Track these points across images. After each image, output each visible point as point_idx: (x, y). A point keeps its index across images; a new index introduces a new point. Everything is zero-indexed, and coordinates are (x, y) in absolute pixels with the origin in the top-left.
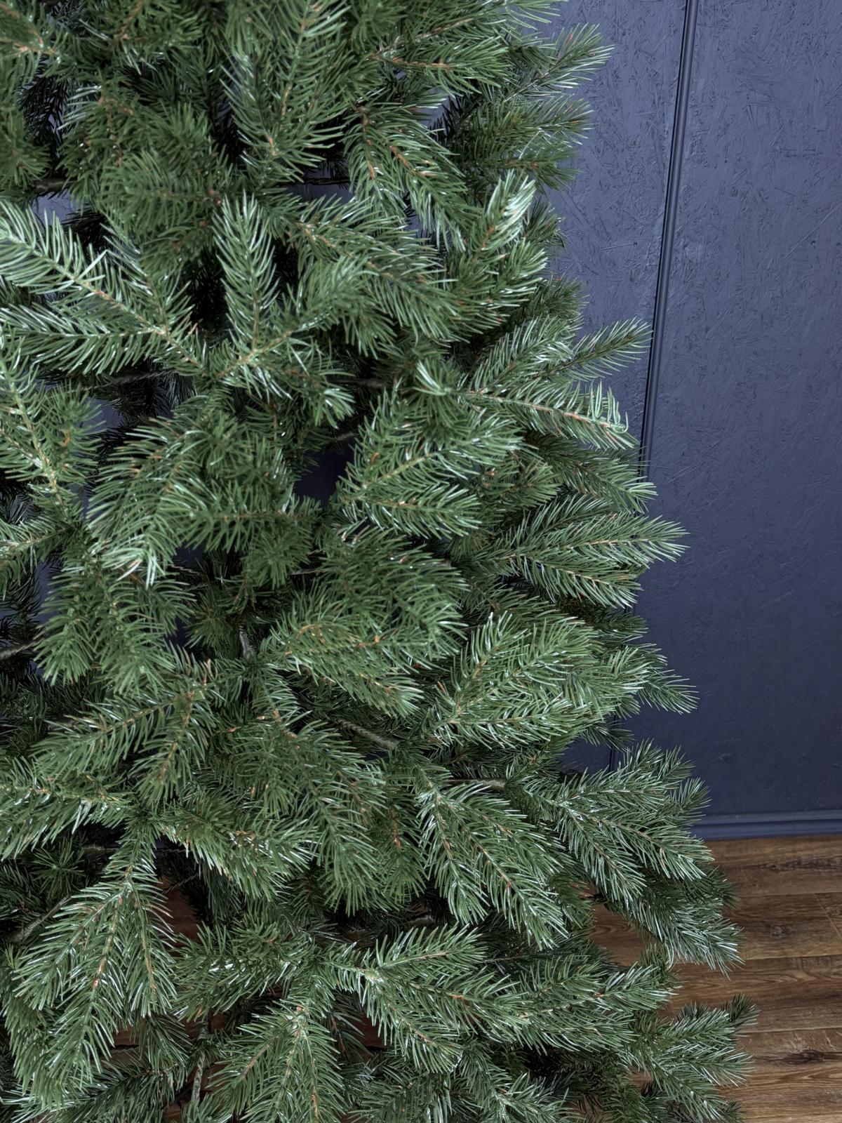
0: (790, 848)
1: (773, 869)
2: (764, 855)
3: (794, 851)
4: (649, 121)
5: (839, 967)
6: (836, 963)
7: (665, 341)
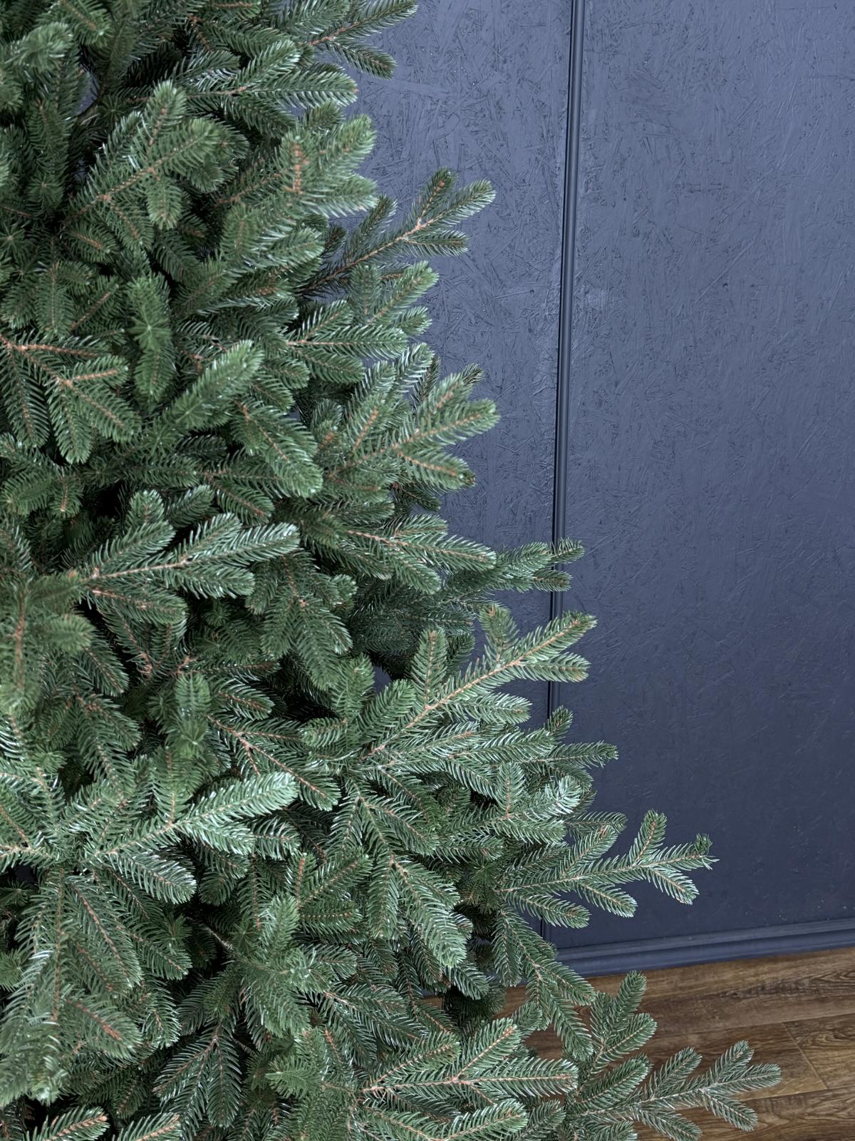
0: (752, 971)
1: (735, 997)
2: (723, 981)
3: (756, 975)
4: (539, 157)
5: (813, 1106)
6: (811, 1102)
7: (571, 397)
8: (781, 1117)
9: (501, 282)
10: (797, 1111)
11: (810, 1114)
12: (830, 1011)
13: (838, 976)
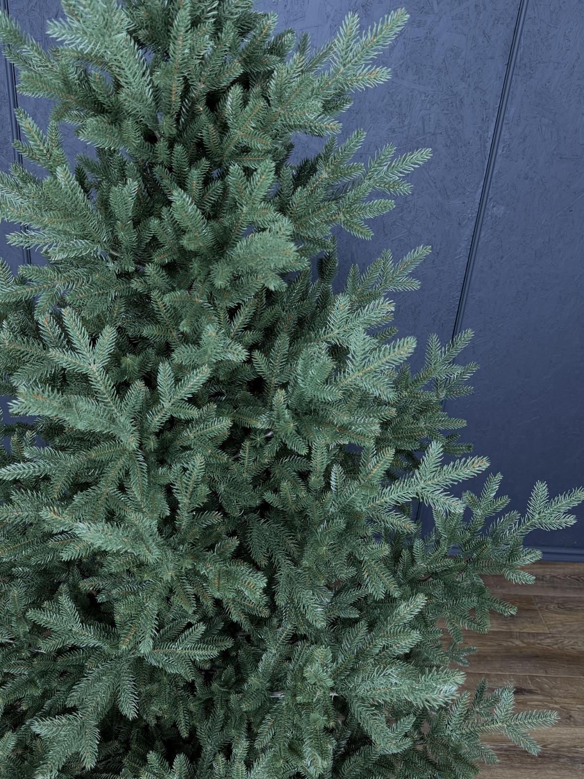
4: (479, 131)
5: (541, 640)
6: (540, 638)
7: (476, 262)
8: (522, 642)
9: (448, 196)
10: (532, 641)
11: (538, 644)
12: (558, 594)
13: (565, 576)
